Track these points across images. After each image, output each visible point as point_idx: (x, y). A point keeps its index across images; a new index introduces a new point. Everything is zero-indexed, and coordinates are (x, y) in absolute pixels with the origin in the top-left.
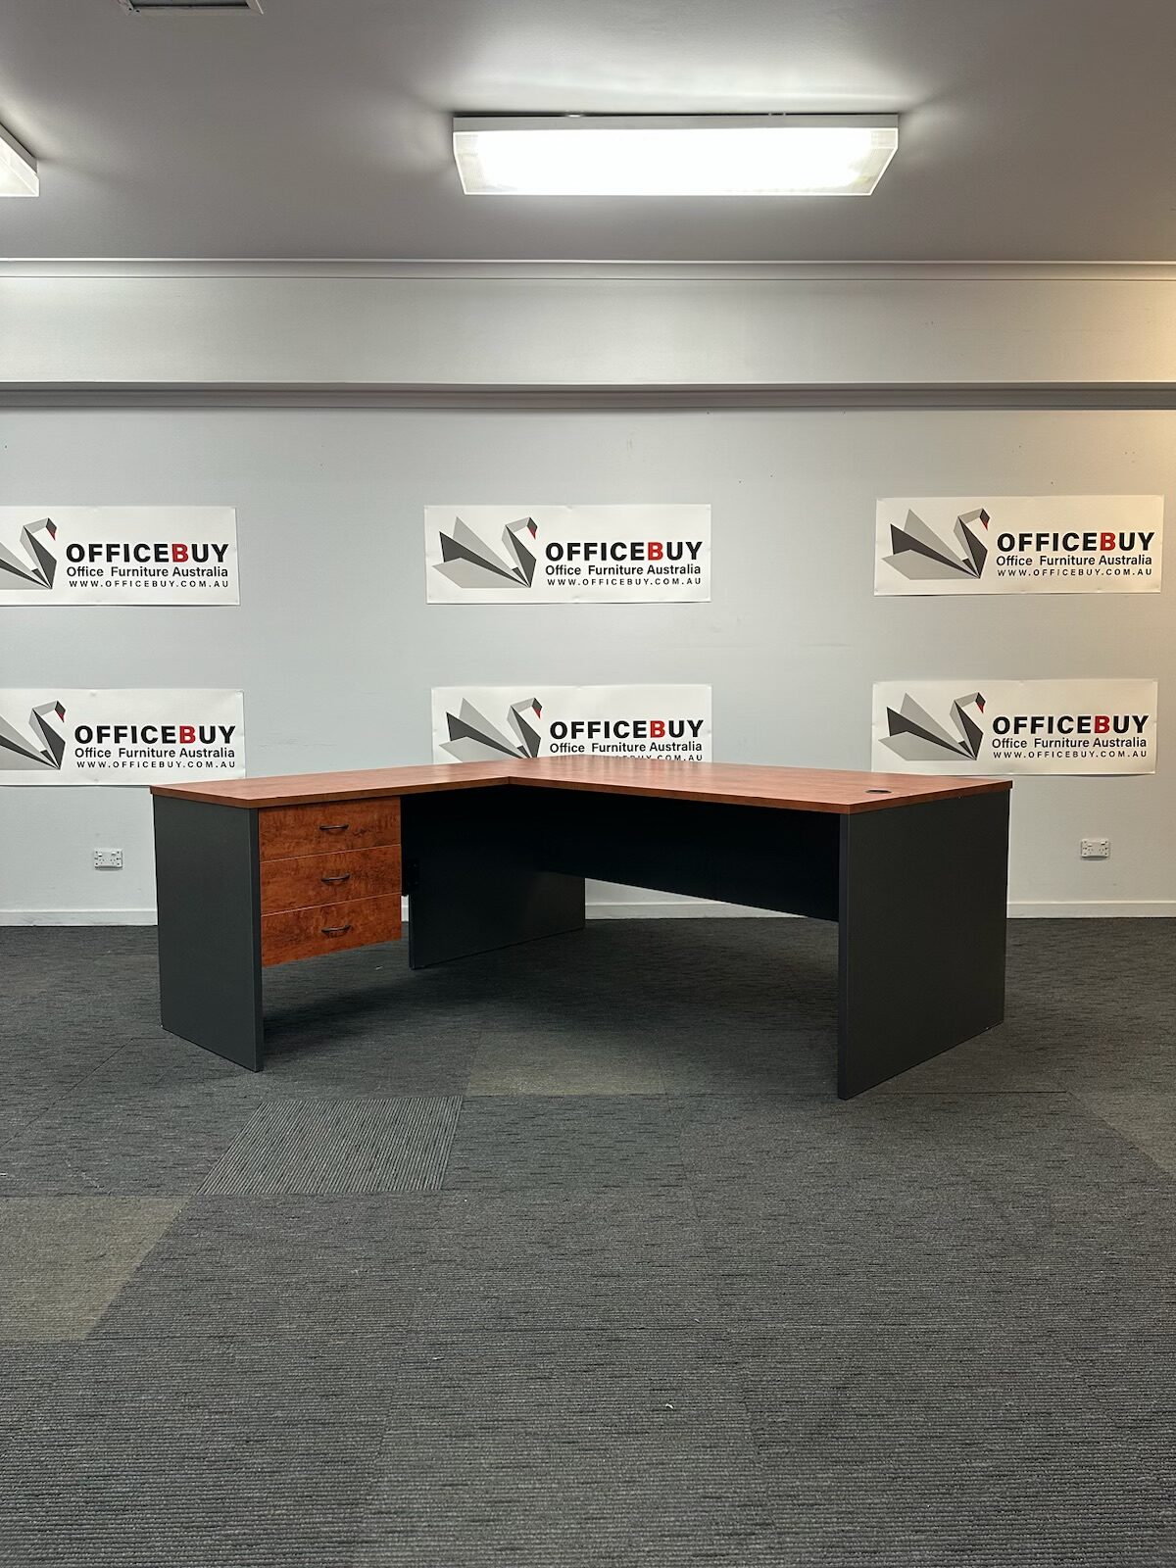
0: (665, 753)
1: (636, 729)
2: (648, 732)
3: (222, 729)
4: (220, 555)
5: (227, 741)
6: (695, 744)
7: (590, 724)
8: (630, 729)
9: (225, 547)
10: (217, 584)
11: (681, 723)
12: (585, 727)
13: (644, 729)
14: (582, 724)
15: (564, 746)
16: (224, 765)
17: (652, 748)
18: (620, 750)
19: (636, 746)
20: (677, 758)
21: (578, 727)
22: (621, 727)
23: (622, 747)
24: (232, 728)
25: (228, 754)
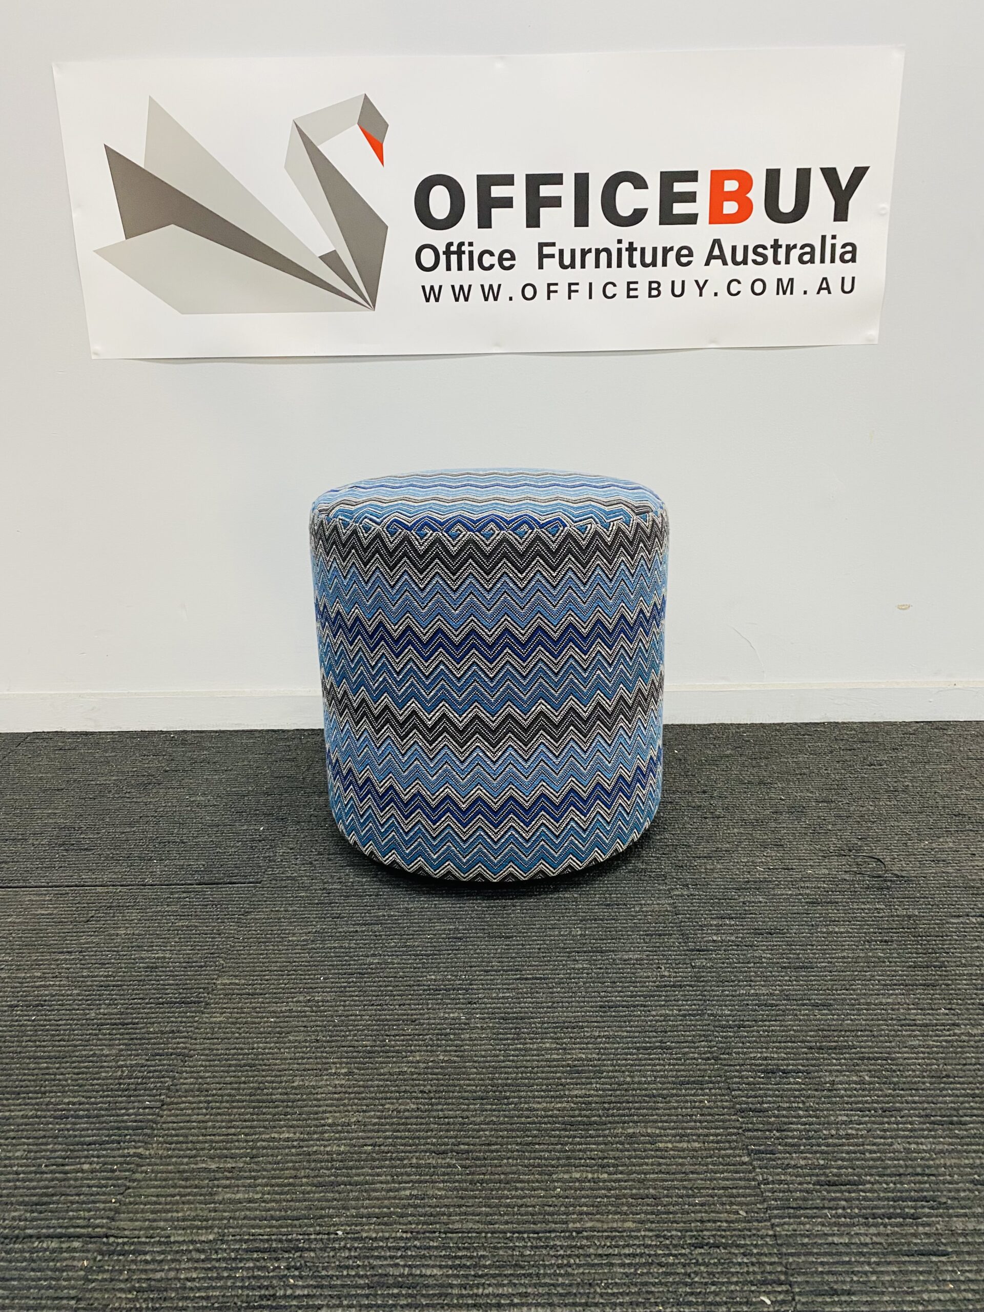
0: (749, 272)
1: (668, 198)
2: (701, 207)
6: (839, 243)
7: (534, 182)
8: (650, 199)
11: (803, 176)
12: (518, 193)
13: (690, 197)
14: (508, 180)
15: (453, 253)
17: (711, 257)
18: (619, 265)
19: (666, 251)
20: (785, 287)
21: (497, 191)
22: (625, 188)
23: (625, 255)
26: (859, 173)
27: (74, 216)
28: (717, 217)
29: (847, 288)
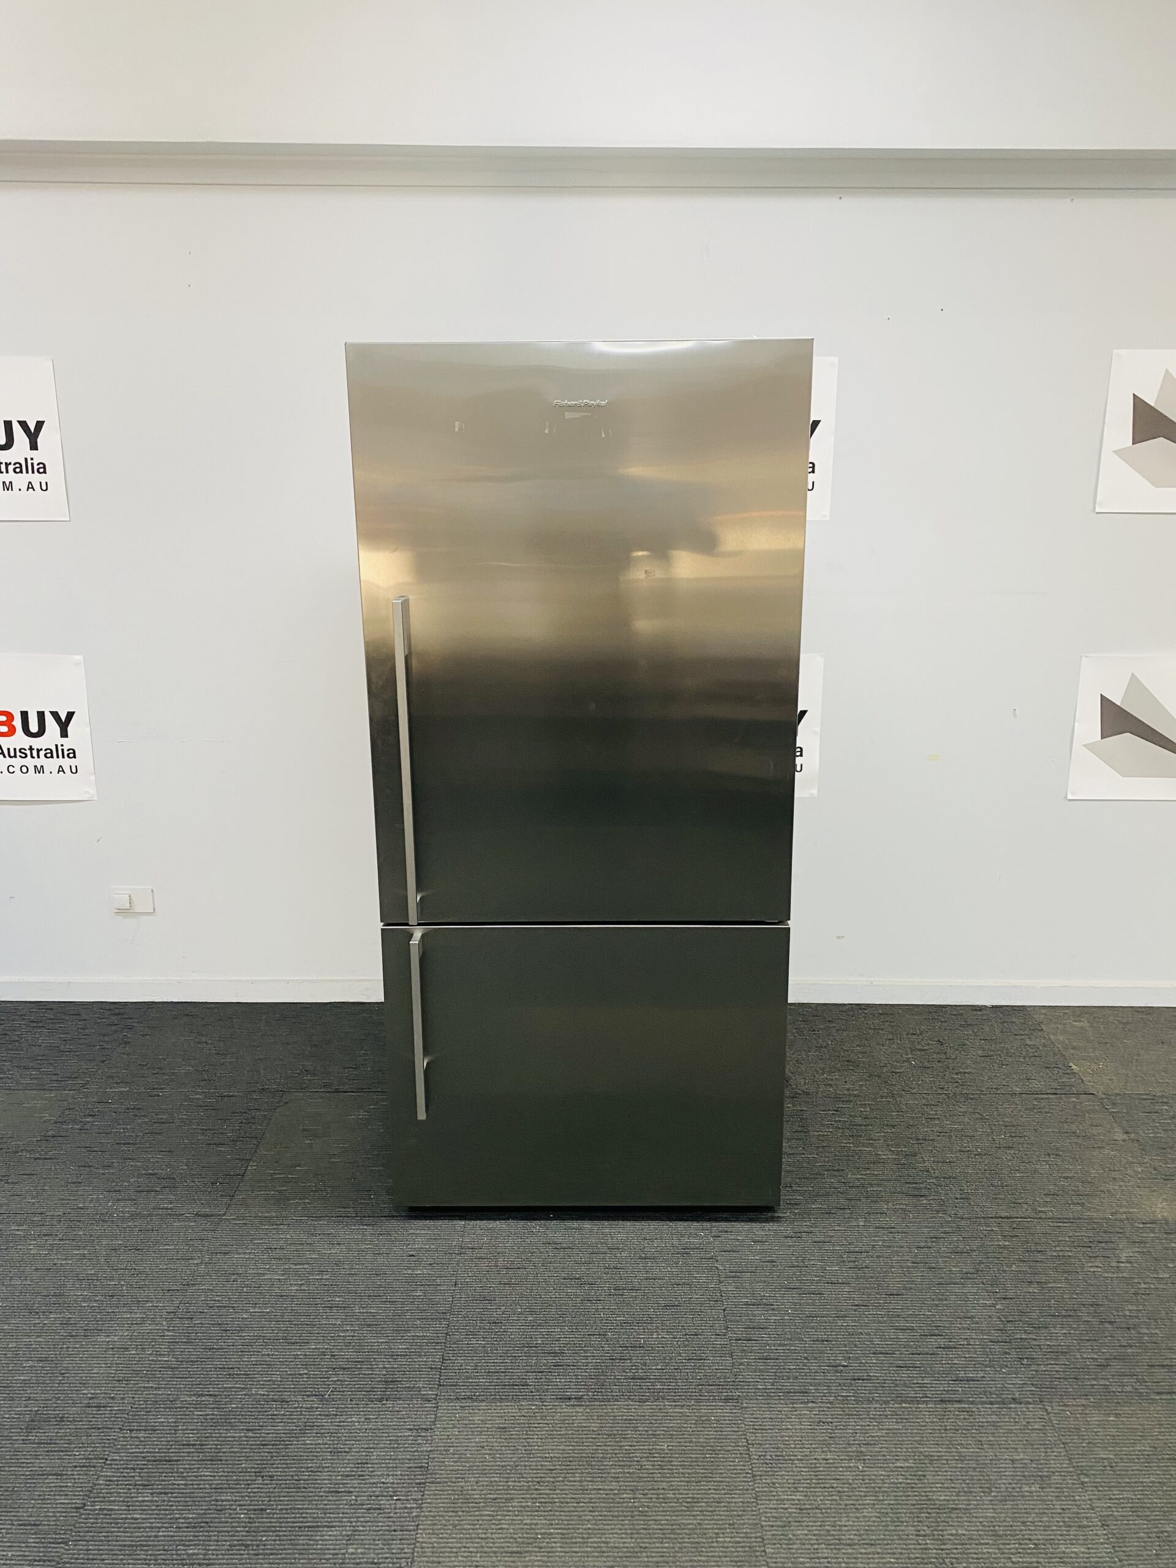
3: (55, 715)
4: (33, 438)
5: (64, 734)
9: (40, 425)
10: (30, 486)
16: (61, 769)
24: (70, 715)
25: (66, 753)
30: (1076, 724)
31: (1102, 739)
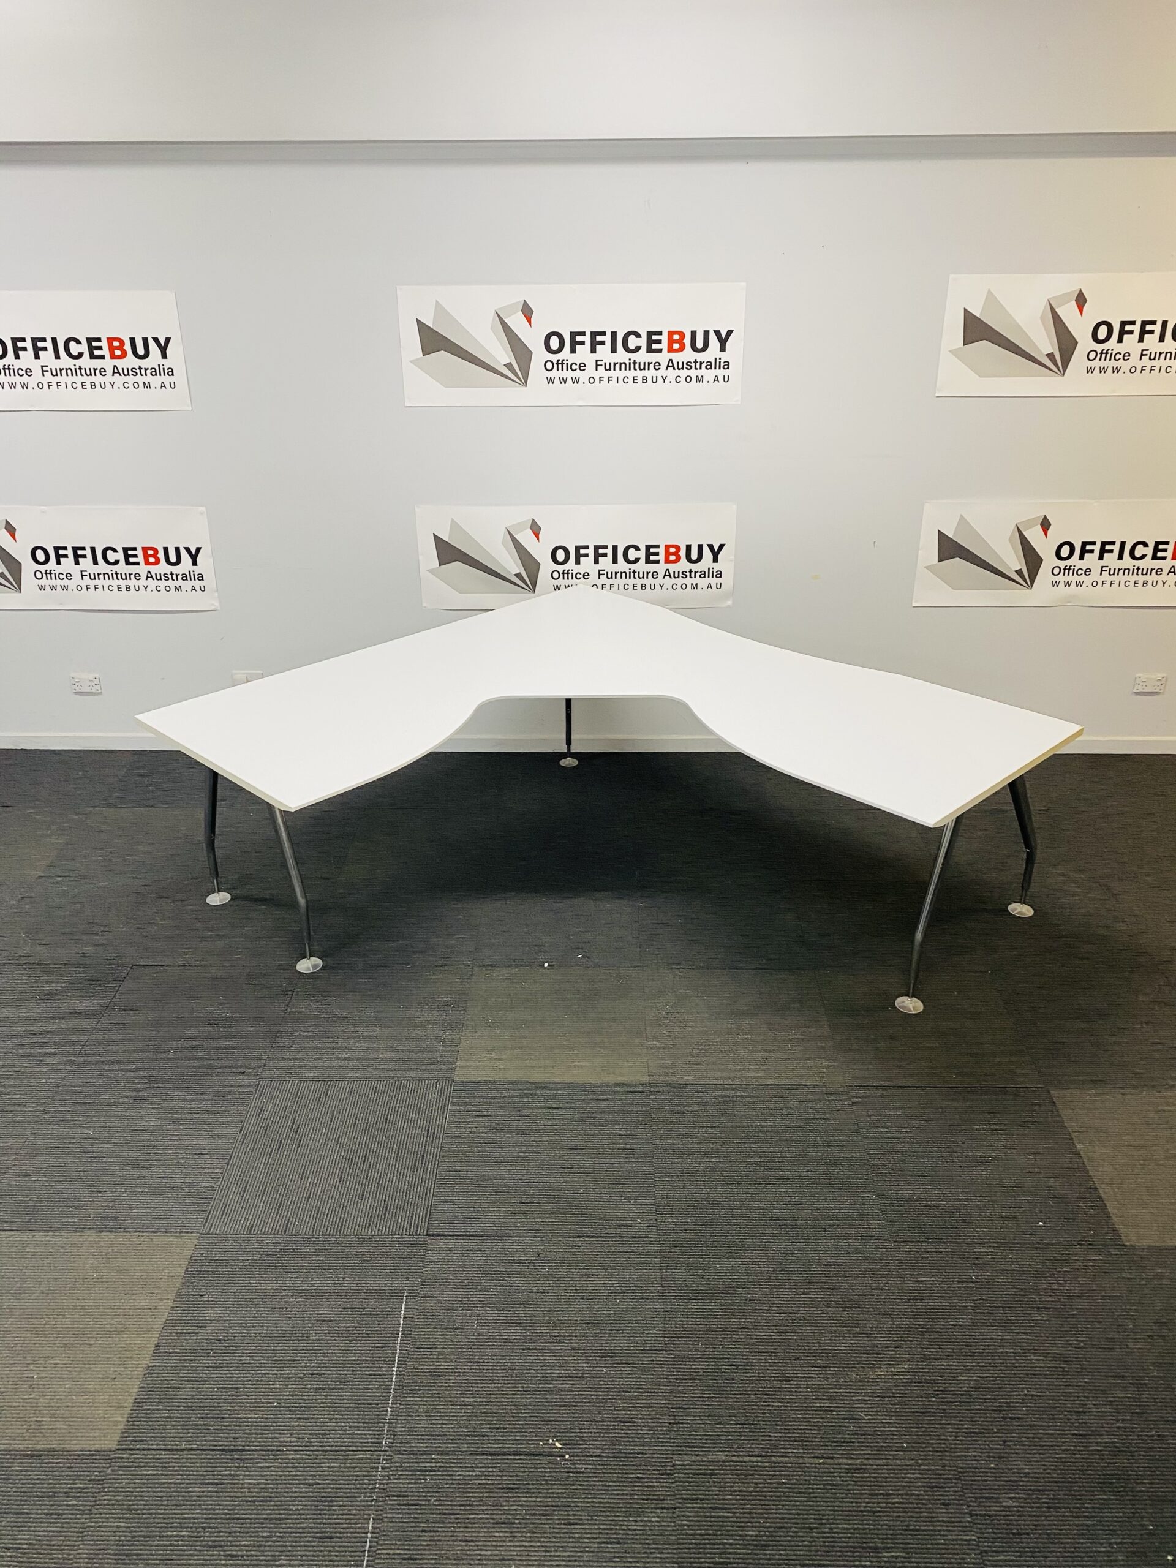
0: (680, 581)
1: (648, 554)
2: (661, 557)
3: (188, 550)
4: (163, 350)
5: (195, 563)
6: (715, 571)
7: (597, 548)
8: (642, 554)
9: (168, 340)
10: (163, 386)
11: (700, 547)
12: (591, 552)
13: (657, 554)
14: (587, 547)
15: (565, 573)
16: (193, 589)
17: (665, 575)
18: (630, 578)
19: (648, 573)
20: (694, 586)
21: (582, 551)
22: (632, 551)
23: (632, 574)
24: (198, 550)
25: (196, 577)
26: (721, 546)
27: (421, 558)
28: (667, 561)
29: (719, 587)
30: (920, 552)
31: (939, 561)
